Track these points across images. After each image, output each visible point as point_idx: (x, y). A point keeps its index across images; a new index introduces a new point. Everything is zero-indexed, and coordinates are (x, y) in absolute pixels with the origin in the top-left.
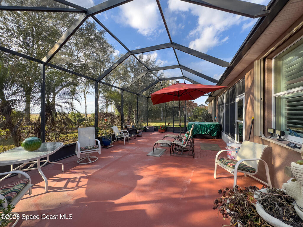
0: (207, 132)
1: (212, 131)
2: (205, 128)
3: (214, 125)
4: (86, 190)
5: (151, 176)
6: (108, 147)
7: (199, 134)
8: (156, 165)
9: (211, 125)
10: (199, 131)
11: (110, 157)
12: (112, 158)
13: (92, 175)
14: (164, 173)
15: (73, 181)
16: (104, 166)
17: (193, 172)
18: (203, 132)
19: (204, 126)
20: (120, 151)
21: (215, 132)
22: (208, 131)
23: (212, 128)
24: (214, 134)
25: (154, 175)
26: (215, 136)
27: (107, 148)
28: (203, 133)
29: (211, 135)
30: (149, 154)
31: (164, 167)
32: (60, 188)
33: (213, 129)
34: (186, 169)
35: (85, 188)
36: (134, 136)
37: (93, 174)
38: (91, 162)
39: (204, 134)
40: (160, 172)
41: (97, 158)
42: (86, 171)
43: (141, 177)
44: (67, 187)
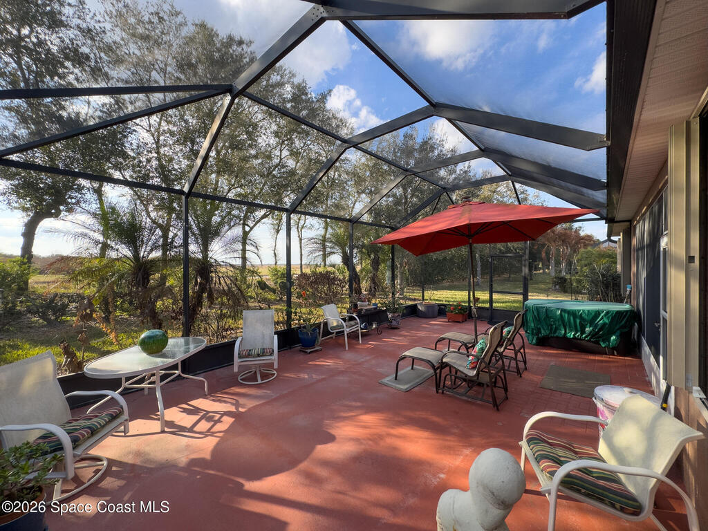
0: (583, 332)
1: (600, 330)
2: (578, 321)
3: (608, 313)
4: (218, 444)
5: (356, 440)
6: (309, 351)
7: (557, 337)
8: (382, 413)
9: (598, 313)
10: (556, 329)
11: (302, 376)
12: (304, 379)
13: (246, 411)
14: (389, 441)
15: (209, 419)
16: (278, 395)
17: (467, 455)
18: (571, 331)
19: (573, 313)
20: (330, 363)
21: (613, 333)
22: (588, 329)
23: (600, 321)
24: (609, 342)
25: (364, 439)
26: (614, 348)
27: (306, 352)
28: (571, 335)
29: (597, 343)
30: (386, 380)
31: (400, 424)
32: (183, 429)
33: (604, 324)
34: (451, 441)
35: (218, 439)
36: (377, 329)
37: (249, 410)
38: (260, 382)
39: (574, 338)
40: (381, 437)
41: (274, 374)
42: (242, 401)
43: (331, 438)
44: (195, 429)
